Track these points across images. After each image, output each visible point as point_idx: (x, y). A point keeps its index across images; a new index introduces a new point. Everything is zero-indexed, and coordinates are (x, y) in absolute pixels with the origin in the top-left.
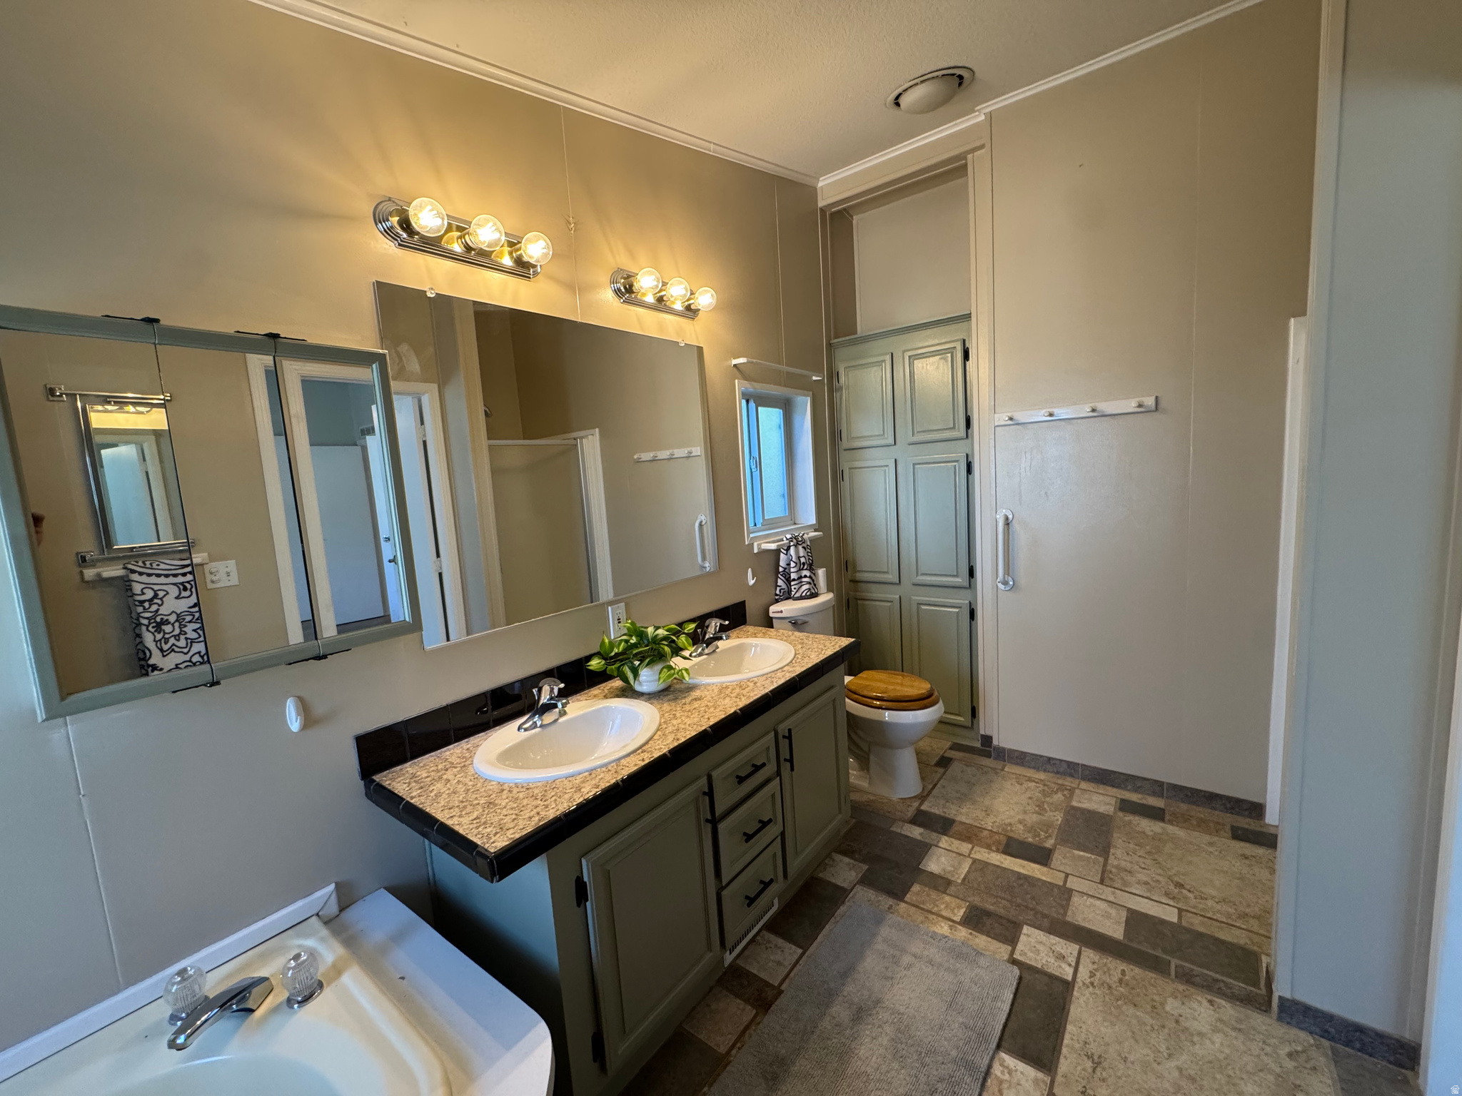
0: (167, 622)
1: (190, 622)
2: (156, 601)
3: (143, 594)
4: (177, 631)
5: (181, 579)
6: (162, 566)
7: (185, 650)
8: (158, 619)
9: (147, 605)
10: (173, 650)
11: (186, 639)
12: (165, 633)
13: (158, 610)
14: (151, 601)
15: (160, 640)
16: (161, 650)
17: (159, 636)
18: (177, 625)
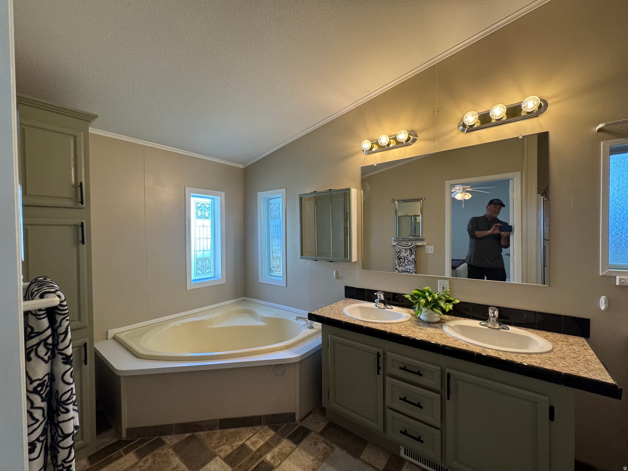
0: (401, 258)
1: (406, 260)
2: (400, 252)
3: (398, 250)
4: (403, 261)
5: (406, 248)
6: (403, 244)
7: (404, 267)
8: (400, 257)
9: (398, 253)
10: (402, 266)
11: (405, 264)
12: (401, 261)
13: (400, 255)
14: (399, 252)
15: (399, 263)
16: (399, 265)
17: (399, 261)
18: (403, 259)
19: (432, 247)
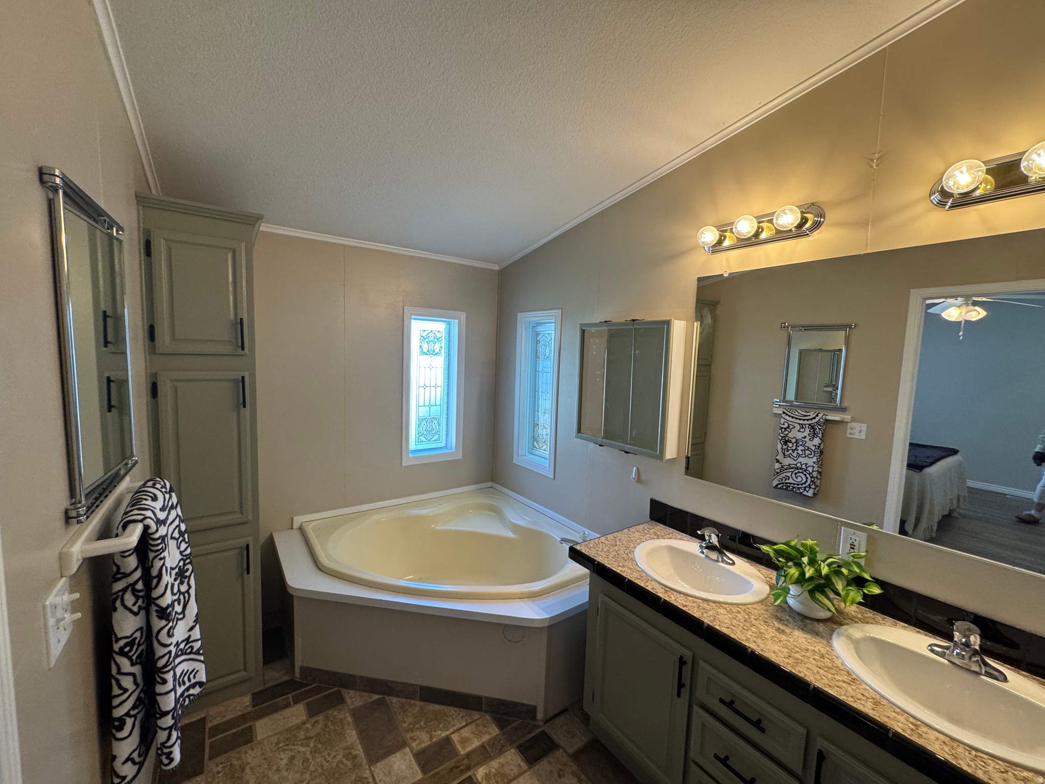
0: (790, 442)
1: (801, 445)
2: (788, 429)
3: (784, 424)
4: (794, 448)
5: (802, 422)
6: (796, 413)
7: (796, 459)
8: (787, 439)
9: (783, 430)
10: (790, 456)
11: (797, 453)
12: (788, 446)
13: (788, 434)
14: (785, 429)
15: (785, 449)
16: (784, 454)
17: (785, 447)
18: (795, 444)
19: (864, 427)
